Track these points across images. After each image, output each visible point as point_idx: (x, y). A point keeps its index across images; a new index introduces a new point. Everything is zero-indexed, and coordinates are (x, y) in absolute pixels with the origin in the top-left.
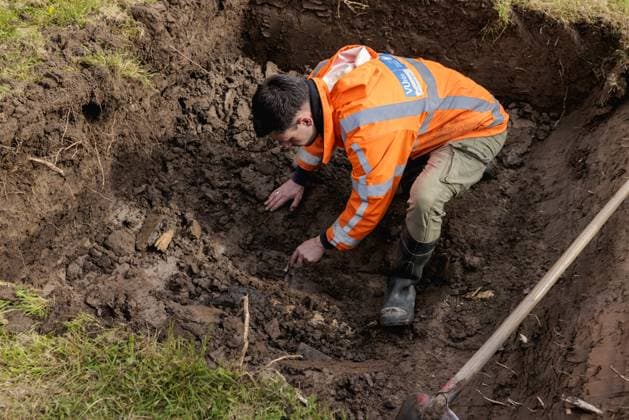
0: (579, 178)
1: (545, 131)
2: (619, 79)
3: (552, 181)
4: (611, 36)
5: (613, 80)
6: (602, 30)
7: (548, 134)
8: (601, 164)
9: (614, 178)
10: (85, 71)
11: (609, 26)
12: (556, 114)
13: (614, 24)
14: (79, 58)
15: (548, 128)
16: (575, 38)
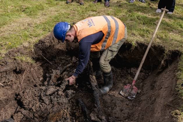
0: (152, 89)
1: (147, 76)
2: (164, 61)
3: (146, 90)
4: (162, 50)
5: (163, 62)
6: (160, 48)
7: (148, 76)
8: (157, 86)
9: (159, 90)
10: (15, 61)
11: (162, 47)
12: (150, 71)
13: (163, 46)
14: (13, 57)
15: (148, 75)
16: (153, 50)
